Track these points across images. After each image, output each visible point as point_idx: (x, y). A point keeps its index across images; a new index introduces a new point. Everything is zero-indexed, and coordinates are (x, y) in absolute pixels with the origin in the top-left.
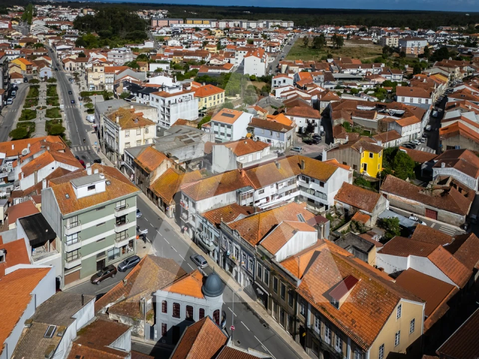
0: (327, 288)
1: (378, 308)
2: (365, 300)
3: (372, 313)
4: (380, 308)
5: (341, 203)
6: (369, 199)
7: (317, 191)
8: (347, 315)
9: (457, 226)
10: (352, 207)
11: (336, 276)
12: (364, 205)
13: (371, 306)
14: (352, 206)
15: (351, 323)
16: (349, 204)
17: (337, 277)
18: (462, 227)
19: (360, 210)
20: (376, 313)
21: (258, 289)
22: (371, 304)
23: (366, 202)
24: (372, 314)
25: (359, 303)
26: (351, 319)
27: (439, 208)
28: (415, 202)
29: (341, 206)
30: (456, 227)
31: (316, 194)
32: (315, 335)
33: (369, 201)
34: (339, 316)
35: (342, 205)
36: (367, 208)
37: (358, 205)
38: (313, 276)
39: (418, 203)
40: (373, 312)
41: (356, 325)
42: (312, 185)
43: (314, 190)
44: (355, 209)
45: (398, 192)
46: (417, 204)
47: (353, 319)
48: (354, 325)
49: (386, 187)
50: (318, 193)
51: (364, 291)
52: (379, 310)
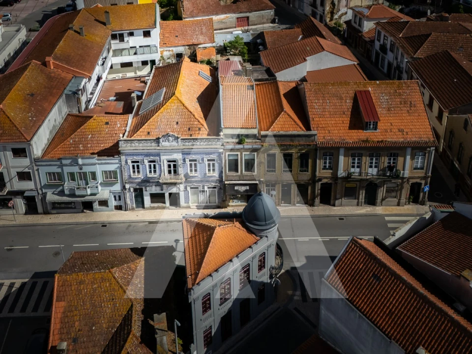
0: (347, 120)
1: (409, 103)
2: (391, 104)
3: (408, 111)
4: (411, 102)
5: (171, 49)
6: (202, 29)
7: (140, 47)
8: (391, 129)
9: (268, 23)
10: (187, 47)
11: (343, 101)
12: (201, 39)
13: (402, 105)
14: (188, 45)
15: (400, 133)
16: (184, 46)
17: (346, 102)
18: (273, 22)
19: (199, 46)
20: (412, 108)
21: (236, 188)
22: (401, 104)
23: (202, 33)
24: (410, 111)
25: (389, 110)
26: (397, 130)
27: (250, 12)
28: (225, 15)
29: (171, 53)
30: (268, 25)
31: (138, 52)
32: (355, 178)
33: (204, 30)
34: (385, 137)
35: (172, 51)
36: (207, 40)
37: (195, 42)
38: (321, 119)
39: (228, 15)
40: (408, 109)
41: (407, 132)
42: (132, 41)
43: (135, 47)
44: (192, 47)
45: (203, 12)
46: (227, 17)
47: (399, 129)
48: (405, 133)
49: (188, 13)
50: (142, 48)
51: (383, 97)
52: (411, 103)
